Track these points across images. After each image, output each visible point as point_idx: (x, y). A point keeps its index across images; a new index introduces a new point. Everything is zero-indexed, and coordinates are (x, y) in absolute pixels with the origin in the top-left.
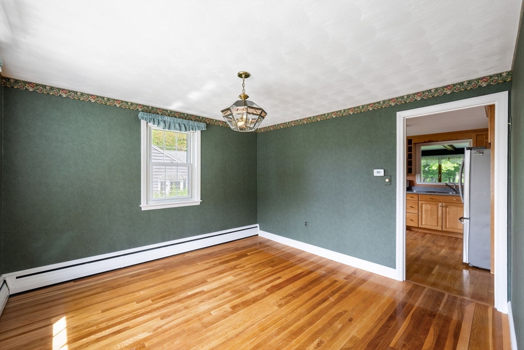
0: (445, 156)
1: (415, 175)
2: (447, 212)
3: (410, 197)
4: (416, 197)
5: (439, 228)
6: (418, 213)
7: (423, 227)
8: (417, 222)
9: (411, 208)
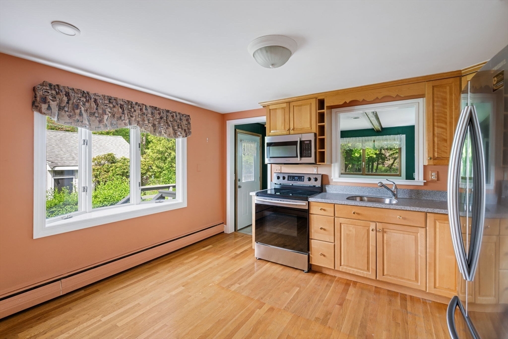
0: (369, 138)
1: (330, 166)
2: (385, 242)
3: (321, 209)
4: (330, 210)
5: (371, 274)
6: (333, 242)
7: (344, 271)
8: (333, 259)
9: (322, 230)
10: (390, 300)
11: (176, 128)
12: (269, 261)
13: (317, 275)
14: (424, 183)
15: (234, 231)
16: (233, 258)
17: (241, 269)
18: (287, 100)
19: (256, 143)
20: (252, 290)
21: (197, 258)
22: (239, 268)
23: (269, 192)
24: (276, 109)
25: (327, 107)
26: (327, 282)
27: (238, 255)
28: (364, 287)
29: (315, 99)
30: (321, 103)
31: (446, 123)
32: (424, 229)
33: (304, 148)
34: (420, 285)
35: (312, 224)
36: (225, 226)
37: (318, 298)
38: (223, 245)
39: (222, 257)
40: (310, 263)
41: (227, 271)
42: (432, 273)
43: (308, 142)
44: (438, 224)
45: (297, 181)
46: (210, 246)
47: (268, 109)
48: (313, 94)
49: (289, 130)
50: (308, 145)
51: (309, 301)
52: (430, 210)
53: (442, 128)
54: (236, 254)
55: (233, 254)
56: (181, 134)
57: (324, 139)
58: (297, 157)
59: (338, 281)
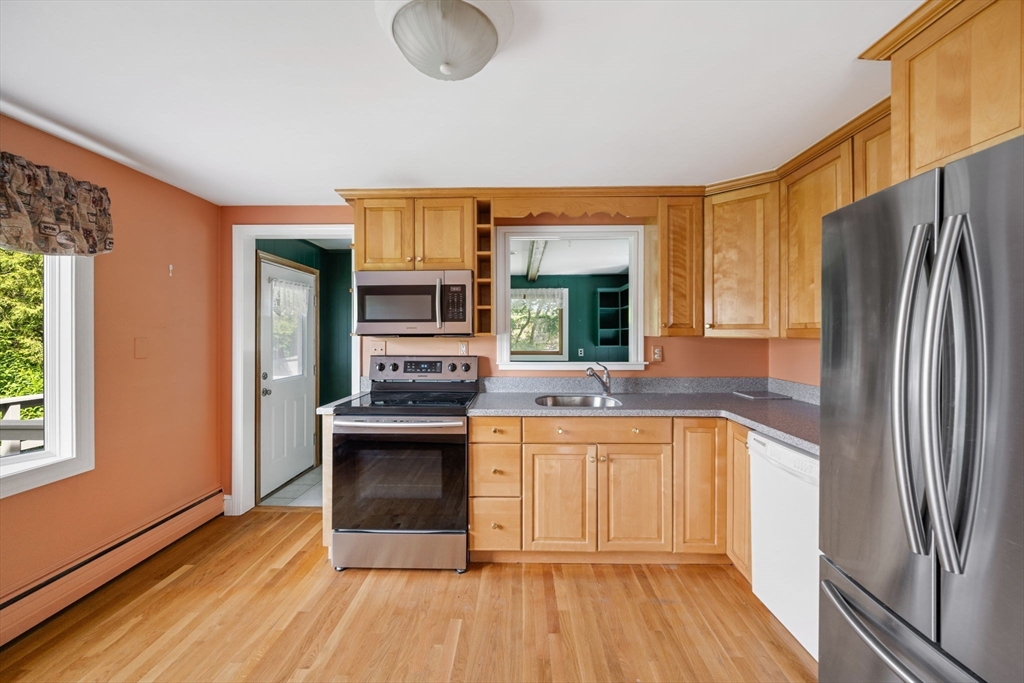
1: (495, 338)
2: (612, 478)
3: (495, 431)
4: (513, 430)
5: (588, 545)
6: (519, 495)
7: (539, 549)
8: (519, 530)
9: (497, 475)
10: (626, 586)
11: (50, 219)
12: (370, 569)
13: (485, 573)
14: (646, 366)
15: (253, 505)
16: (268, 586)
17: (300, 613)
18: (409, 193)
19: (308, 288)
20: (349, 674)
21: (140, 623)
22: (294, 614)
23: (356, 404)
24: (380, 209)
25: (495, 219)
26: (510, 583)
27: (280, 574)
28: (577, 573)
29: (471, 200)
30: (483, 212)
31: (685, 270)
32: (670, 447)
33: (450, 303)
34: (663, 544)
35: (475, 465)
36: (226, 497)
37: (509, 631)
38: (227, 553)
39: (230, 593)
40: (471, 549)
41: (256, 636)
42: (681, 519)
43: (457, 289)
44: (688, 434)
45: (426, 372)
46: (186, 568)
47: (360, 205)
48: (468, 189)
49: (414, 259)
50: (458, 296)
51: (494, 649)
52: (678, 413)
53: (680, 276)
54: (273, 571)
55: (264, 575)
56: (73, 240)
57: (488, 285)
58: (433, 319)
59: (528, 573)
